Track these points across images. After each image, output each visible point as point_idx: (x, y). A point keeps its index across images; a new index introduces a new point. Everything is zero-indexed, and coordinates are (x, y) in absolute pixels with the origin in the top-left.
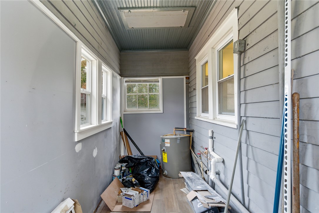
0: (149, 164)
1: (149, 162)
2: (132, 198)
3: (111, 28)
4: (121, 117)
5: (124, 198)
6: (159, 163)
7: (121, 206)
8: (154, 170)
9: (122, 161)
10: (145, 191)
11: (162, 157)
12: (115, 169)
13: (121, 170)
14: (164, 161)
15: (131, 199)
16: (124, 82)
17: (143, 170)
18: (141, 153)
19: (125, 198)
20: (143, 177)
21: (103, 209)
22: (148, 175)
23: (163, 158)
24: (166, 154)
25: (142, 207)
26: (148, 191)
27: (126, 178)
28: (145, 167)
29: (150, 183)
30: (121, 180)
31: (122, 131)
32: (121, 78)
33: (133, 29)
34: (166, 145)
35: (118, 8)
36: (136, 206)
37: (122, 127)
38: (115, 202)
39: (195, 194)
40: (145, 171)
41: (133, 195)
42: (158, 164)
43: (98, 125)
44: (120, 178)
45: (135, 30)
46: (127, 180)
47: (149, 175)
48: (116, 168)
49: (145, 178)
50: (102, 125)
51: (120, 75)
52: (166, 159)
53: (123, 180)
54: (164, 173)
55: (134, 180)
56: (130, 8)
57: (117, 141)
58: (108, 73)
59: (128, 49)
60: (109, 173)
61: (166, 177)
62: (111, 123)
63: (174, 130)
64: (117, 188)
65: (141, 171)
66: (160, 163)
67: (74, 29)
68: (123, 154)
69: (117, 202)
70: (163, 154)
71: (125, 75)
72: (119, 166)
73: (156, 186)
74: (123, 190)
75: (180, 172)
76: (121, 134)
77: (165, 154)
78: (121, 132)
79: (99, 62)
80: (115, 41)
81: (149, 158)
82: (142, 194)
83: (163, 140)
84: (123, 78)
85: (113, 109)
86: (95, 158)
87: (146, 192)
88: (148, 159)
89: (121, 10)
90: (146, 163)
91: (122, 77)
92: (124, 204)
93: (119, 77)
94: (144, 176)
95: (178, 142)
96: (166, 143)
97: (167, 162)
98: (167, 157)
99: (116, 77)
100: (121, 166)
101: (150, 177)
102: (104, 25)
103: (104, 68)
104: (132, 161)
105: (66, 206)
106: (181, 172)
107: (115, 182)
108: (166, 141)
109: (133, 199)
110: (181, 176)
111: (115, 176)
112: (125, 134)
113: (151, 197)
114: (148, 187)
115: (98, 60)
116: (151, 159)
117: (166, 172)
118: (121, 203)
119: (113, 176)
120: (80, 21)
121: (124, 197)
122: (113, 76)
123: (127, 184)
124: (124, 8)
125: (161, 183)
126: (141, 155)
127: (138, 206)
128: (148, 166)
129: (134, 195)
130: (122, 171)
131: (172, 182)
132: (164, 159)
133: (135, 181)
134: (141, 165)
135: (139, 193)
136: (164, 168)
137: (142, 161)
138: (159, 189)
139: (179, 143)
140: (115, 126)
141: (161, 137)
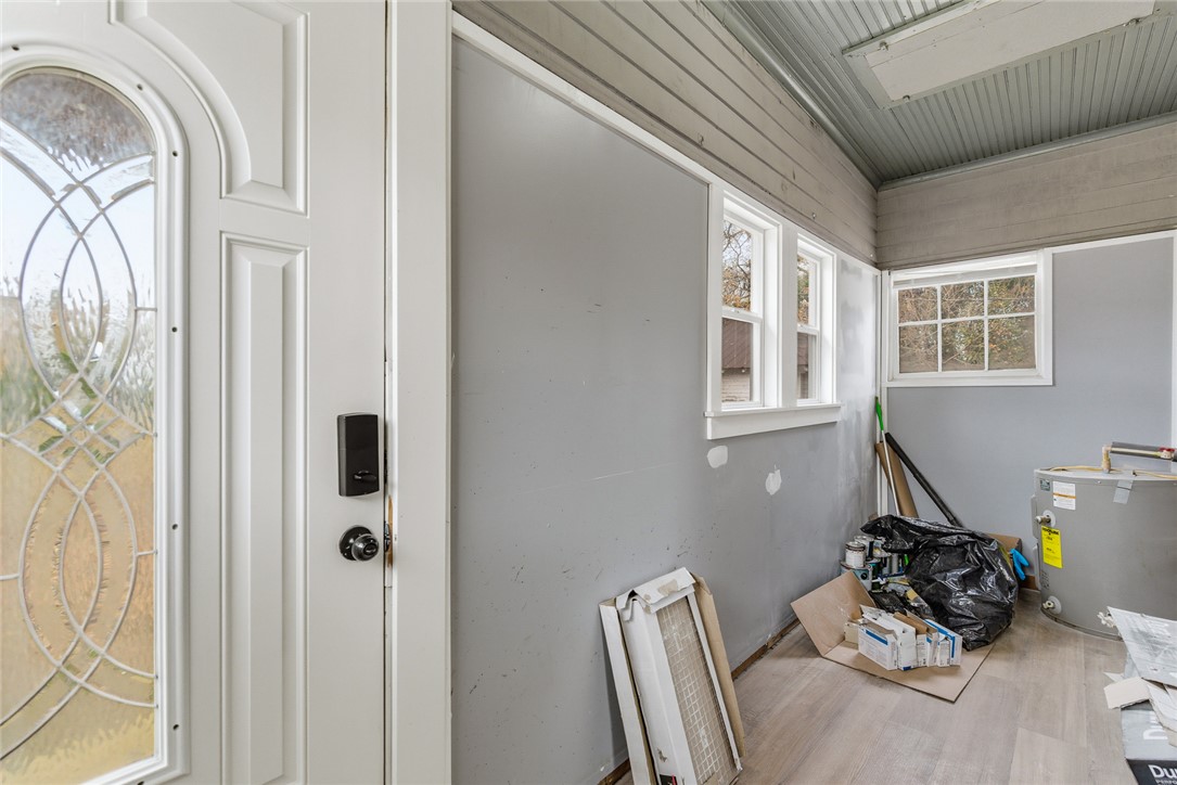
0: (970, 556)
1: (972, 549)
2: (889, 638)
3: (834, 122)
4: (877, 398)
5: (862, 631)
6: (1026, 563)
7: (854, 652)
8: (992, 578)
9: (874, 528)
10: (944, 636)
11: (1040, 546)
12: (849, 547)
13: (871, 556)
14: (1046, 560)
15: (886, 643)
16: (889, 284)
17: (948, 571)
18: (951, 518)
19: (867, 632)
20: (942, 593)
21: (797, 643)
22: (965, 591)
23: (1045, 549)
24: (1057, 538)
25: (924, 678)
26: (953, 639)
27: (887, 583)
28: (956, 561)
29: (972, 618)
30: (867, 583)
31: (881, 442)
32: (877, 272)
33: (907, 100)
34: (1056, 504)
35: (843, 51)
36: (902, 667)
37: (882, 428)
38: (837, 637)
39: (1143, 691)
40: (955, 576)
41: (891, 632)
42: (1023, 566)
43: (781, 405)
44: (864, 578)
45: (917, 101)
46: (888, 589)
47: (969, 592)
48: (850, 544)
49: (950, 598)
50: (796, 411)
51: (876, 265)
52: (1058, 553)
53: (875, 586)
54: (1046, 605)
55: (912, 594)
56: (884, 33)
57: (860, 468)
58: (823, 261)
59: (906, 176)
60: (827, 556)
61: (1056, 620)
62: (835, 408)
63: (1104, 452)
64: (850, 603)
65: (940, 572)
66: (1031, 566)
67: (701, 152)
68: (883, 510)
69: (844, 639)
70: (1045, 534)
71: (893, 264)
72: (865, 541)
73: (998, 636)
74: (869, 613)
75: (1109, 608)
76: (876, 449)
77: (1052, 535)
78: (878, 442)
79: (786, 230)
80: (850, 158)
81: (972, 535)
82: (929, 641)
83: (1046, 486)
84: (886, 272)
85: (842, 368)
86: (772, 497)
87: (946, 639)
88: (967, 538)
89: (851, 53)
90: (960, 550)
91: (881, 269)
92: (862, 650)
93: (869, 271)
94: (949, 591)
95: (1121, 497)
96: (1055, 497)
97: (1060, 566)
98: (1059, 547)
99: (857, 272)
100: (871, 543)
101: (971, 596)
102: (807, 118)
103: (807, 244)
104: (905, 535)
105: (674, 582)
106: (1112, 610)
107: (842, 582)
108: (1057, 487)
109: (893, 644)
110: (1107, 621)
111: (848, 568)
112: (893, 452)
113: (971, 661)
114: (961, 627)
115: (781, 227)
116: (979, 539)
117: (1053, 602)
118: (855, 646)
119: (842, 564)
120: (717, 127)
121: (865, 628)
122: (843, 268)
123: (883, 600)
124: (861, 43)
125: (1020, 632)
126: (949, 525)
127: (910, 672)
128: (969, 561)
129: (898, 632)
130: (875, 561)
131: (1082, 645)
132: (1050, 553)
133: (916, 600)
134: (937, 552)
135: (917, 633)
136: (1046, 586)
137: (947, 540)
138: (1010, 648)
139: (1125, 501)
140: (854, 421)
141: (1038, 471)
